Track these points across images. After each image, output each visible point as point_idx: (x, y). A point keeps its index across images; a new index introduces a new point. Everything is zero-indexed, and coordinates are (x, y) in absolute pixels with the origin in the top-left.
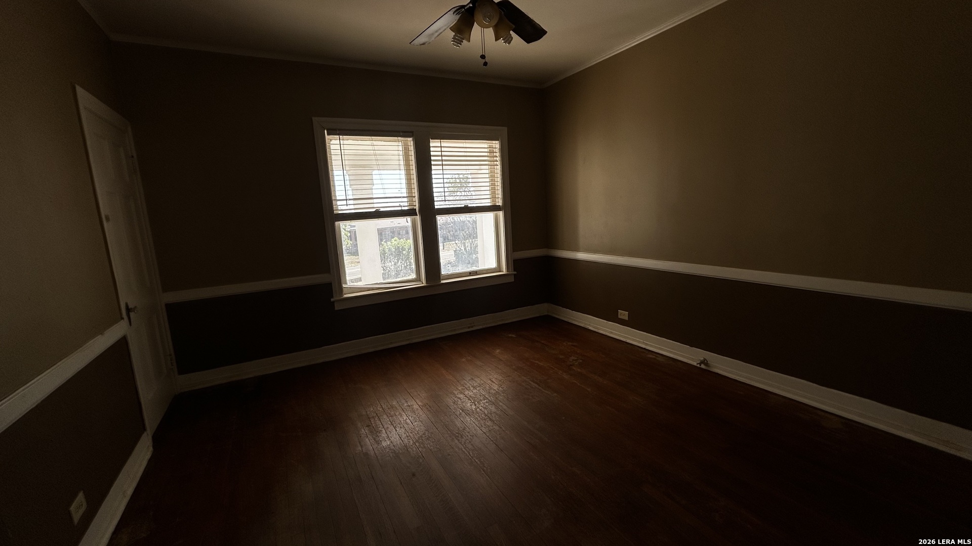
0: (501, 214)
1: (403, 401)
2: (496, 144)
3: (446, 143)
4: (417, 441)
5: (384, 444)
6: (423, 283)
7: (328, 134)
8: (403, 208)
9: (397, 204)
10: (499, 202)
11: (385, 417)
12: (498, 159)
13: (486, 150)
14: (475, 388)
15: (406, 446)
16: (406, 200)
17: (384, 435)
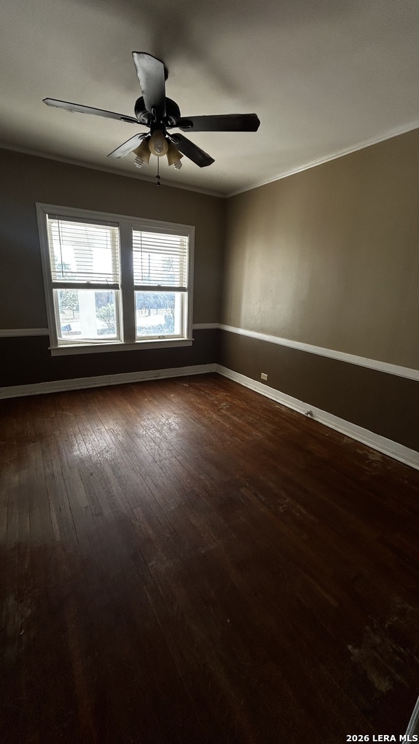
0: (186, 294)
1: (95, 426)
2: (186, 239)
3: (145, 234)
4: (99, 453)
5: (75, 453)
6: (122, 342)
7: (49, 218)
8: (109, 283)
9: (105, 279)
10: (185, 285)
11: (80, 435)
12: (187, 251)
13: (178, 243)
14: (149, 420)
15: (90, 456)
16: (111, 276)
17: (76, 447)
